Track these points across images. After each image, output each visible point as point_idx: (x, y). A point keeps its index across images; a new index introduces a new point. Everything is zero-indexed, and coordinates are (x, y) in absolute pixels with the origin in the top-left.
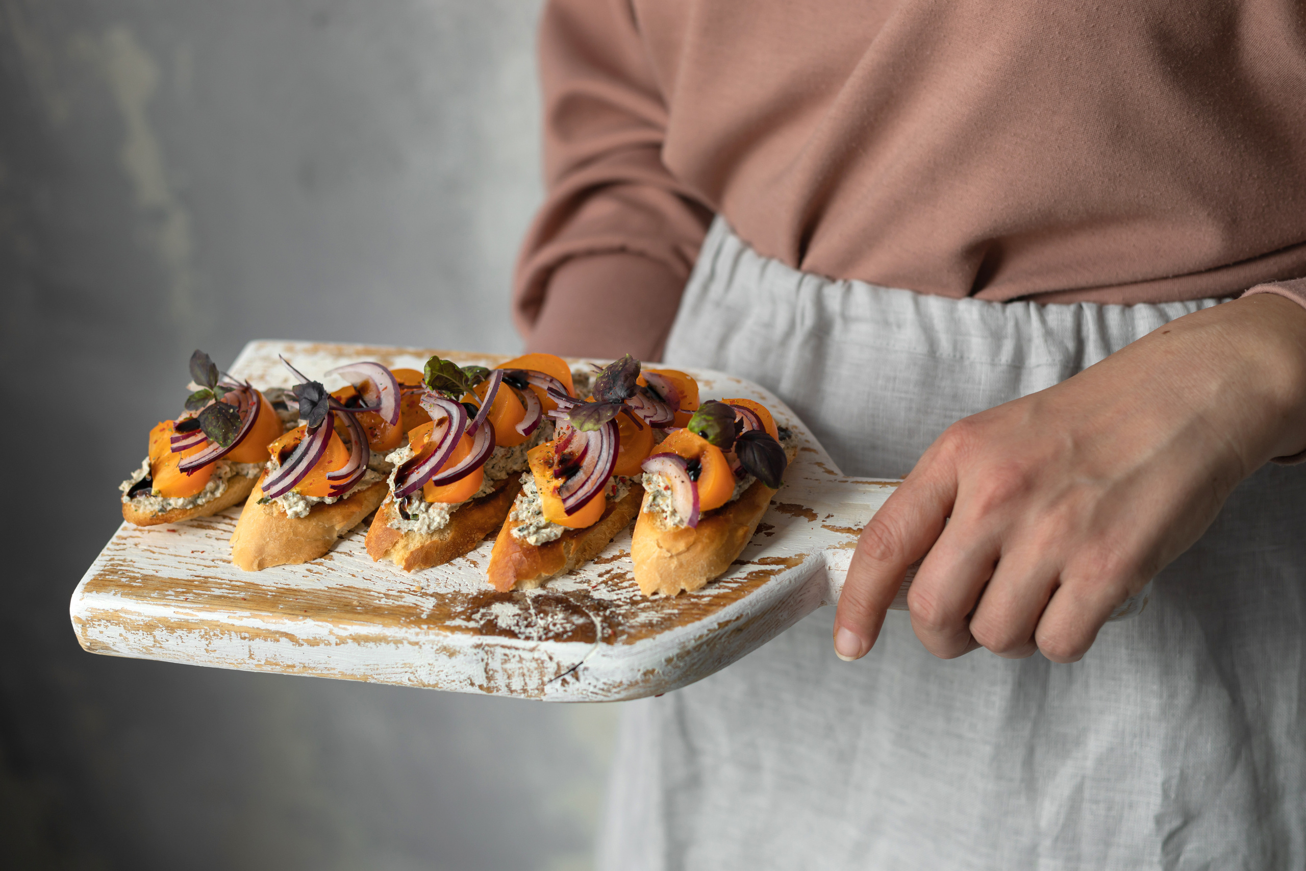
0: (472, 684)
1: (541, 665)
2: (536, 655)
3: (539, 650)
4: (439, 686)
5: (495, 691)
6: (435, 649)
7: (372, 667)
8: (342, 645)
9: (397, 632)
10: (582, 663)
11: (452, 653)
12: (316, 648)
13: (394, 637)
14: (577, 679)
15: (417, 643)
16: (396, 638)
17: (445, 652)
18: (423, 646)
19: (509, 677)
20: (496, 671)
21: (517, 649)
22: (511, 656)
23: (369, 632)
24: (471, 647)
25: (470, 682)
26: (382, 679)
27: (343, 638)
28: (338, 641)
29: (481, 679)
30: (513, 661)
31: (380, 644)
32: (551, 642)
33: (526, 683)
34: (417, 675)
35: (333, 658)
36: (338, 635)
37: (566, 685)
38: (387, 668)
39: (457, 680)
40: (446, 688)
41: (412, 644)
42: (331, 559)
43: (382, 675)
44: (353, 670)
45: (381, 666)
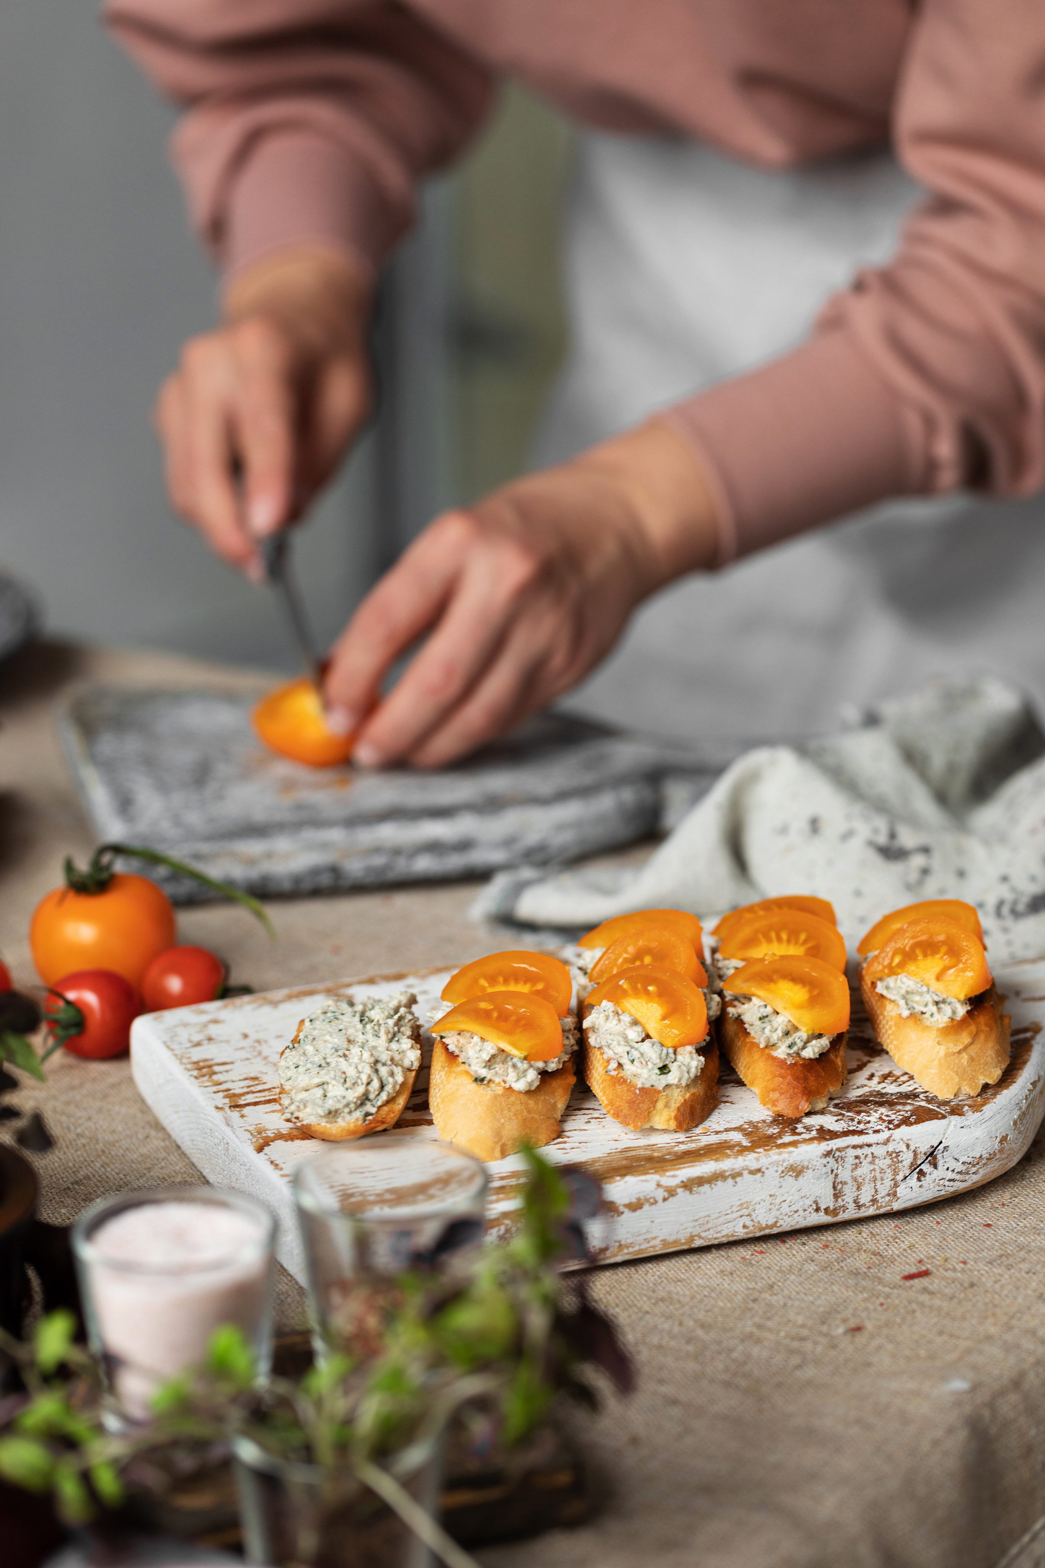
0: (817, 1210)
1: (895, 1160)
2: (890, 1147)
3: (894, 1140)
4: (778, 1225)
5: (841, 1213)
6: (780, 1172)
7: (701, 1221)
8: (671, 1199)
9: (734, 1164)
10: (941, 1142)
11: (797, 1171)
12: (638, 1212)
13: (733, 1170)
14: (935, 1167)
15: (759, 1170)
16: (735, 1171)
17: (791, 1173)
18: (766, 1171)
19: (858, 1189)
20: (846, 1183)
21: (869, 1146)
22: (862, 1157)
23: (703, 1171)
24: (821, 1158)
25: (815, 1208)
26: (710, 1237)
27: (673, 1188)
28: (666, 1195)
29: (828, 1200)
30: (865, 1163)
31: (715, 1185)
32: (903, 1127)
33: (876, 1191)
34: (754, 1217)
35: (656, 1221)
36: (667, 1187)
37: (923, 1179)
38: (719, 1217)
39: (800, 1209)
40: (787, 1224)
41: (753, 1172)
42: (568, 1137)
43: (711, 1230)
44: (678, 1233)
45: (713, 1217)
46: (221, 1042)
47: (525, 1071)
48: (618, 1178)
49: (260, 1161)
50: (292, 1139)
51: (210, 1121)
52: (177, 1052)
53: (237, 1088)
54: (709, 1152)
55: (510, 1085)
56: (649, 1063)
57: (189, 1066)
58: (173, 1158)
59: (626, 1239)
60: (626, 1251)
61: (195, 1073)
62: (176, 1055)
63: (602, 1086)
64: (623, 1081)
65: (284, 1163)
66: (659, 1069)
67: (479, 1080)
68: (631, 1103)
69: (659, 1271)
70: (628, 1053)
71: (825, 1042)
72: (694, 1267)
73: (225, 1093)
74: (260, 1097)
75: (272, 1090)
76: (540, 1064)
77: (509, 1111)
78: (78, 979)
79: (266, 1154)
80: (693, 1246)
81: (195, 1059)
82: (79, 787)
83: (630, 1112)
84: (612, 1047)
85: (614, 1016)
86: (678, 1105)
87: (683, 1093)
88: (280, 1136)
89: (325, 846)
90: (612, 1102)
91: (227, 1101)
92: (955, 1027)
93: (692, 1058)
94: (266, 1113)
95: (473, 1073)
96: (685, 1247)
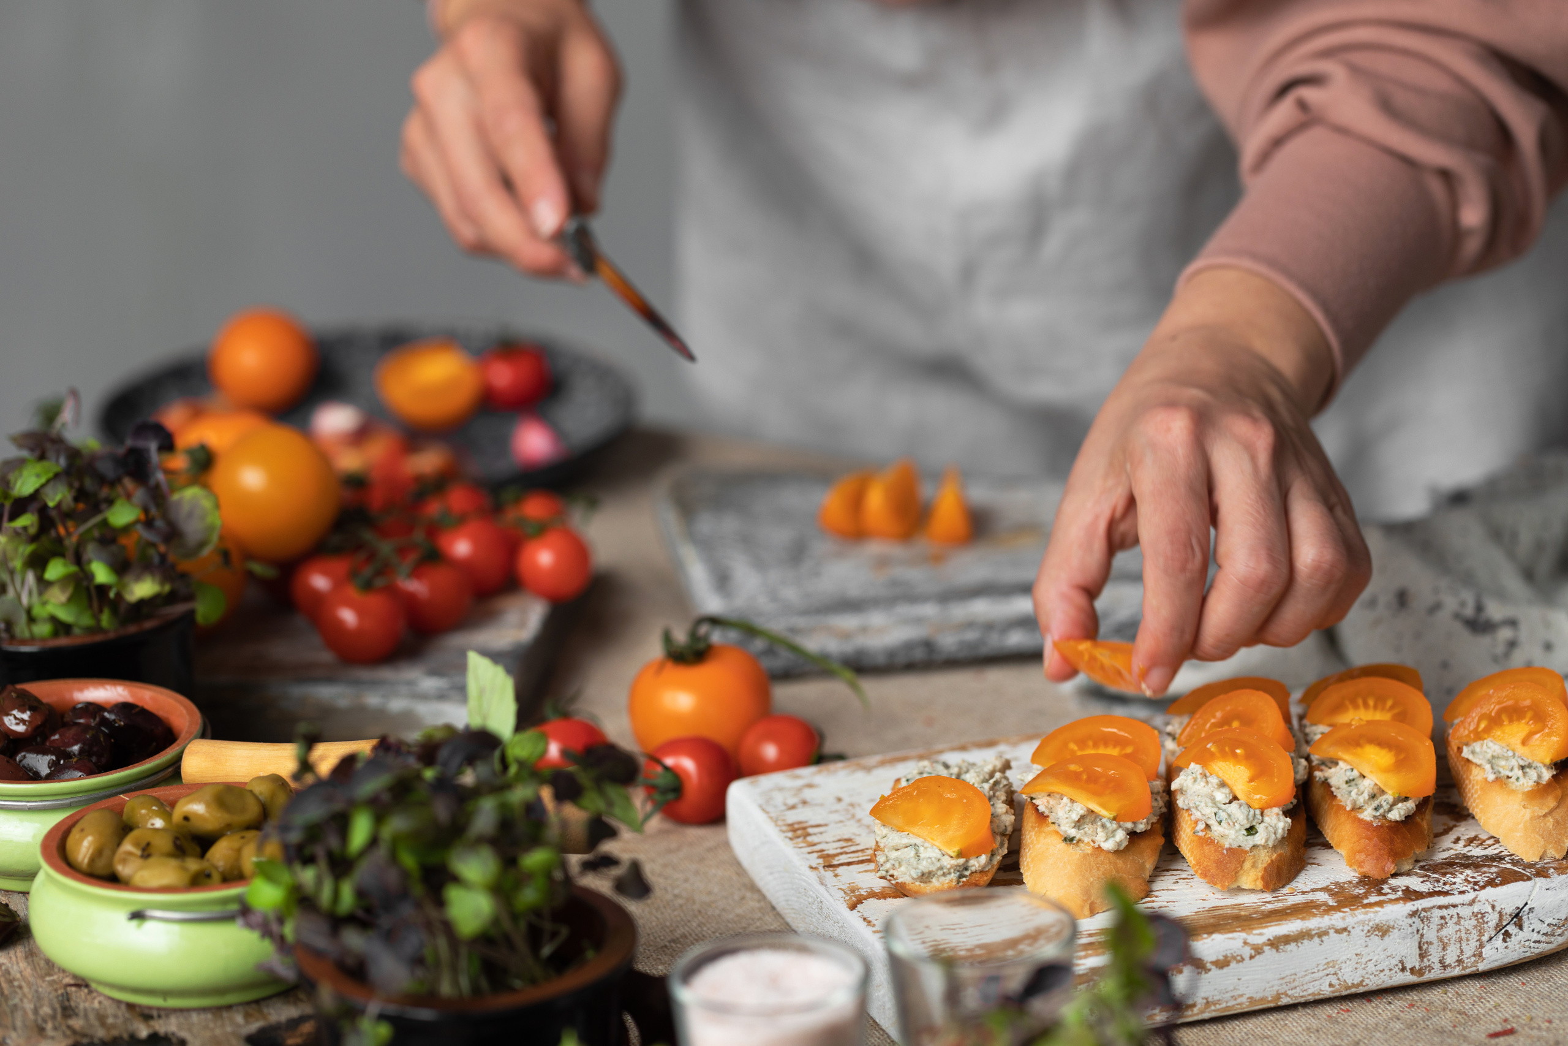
0: (1403, 969)
1: (1481, 920)
2: (1476, 908)
3: (1479, 901)
4: (1364, 984)
5: (1427, 972)
6: (1366, 931)
7: (1287, 980)
8: (1258, 957)
9: (1320, 922)
10: (1526, 904)
11: (1382, 930)
12: (1225, 970)
13: (1319, 928)
14: (1521, 928)
15: (1345, 929)
16: (1321, 930)
17: (1377, 933)
18: (1352, 930)
19: (1444, 949)
20: (1431, 943)
21: (1455, 906)
22: (1448, 917)
23: (1290, 930)
24: (1406, 918)
25: (1401, 967)
26: (1297, 995)
27: (1260, 946)
28: (1253, 952)
29: (1414, 960)
30: (1450, 923)
31: (1302, 943)
32: (1489, 889)
33: (1462, 951)
34: (1340, 976)
35: (1243, 979)
36: (1254, 945)
37: (1508, 940)
38: (1306, 975)
39: (1386, 969)
40: (1373, 984)
41: (1339, 931)
42: (1157, 897)
43: (1298, 988)
44: (1264, 990)
45: (1299, 975)
46: (816, 805)
47: (1114, 831)
48: (1205, 936)
49: (853, 919)
50: (885, 898)
51: (805, 881)
52: (773, 815)
53: (831, 849)
54: (1296, 911)
55: (1099, 845)
56: (1236, 824)
57: (784, 828)
58: (769, 918)
59: (1213, 996)
60: (1213, 1008)
61: (790, 834)
62: (771, 818)
63: (1190, 846)
64: (1210, 842)
65: (876, 920)
66: (1246, 829)
67: (1069, 840)
68: (1219, 864)
69: (1246, 1028)
70: (1215, 814)
71: (1411, 805)
72: (1281, 1024)
73: (820, 854)
74: (853, 857)
75: (866, 851)
76: (1129, 825)
77: (1098, 870)
78: (676, 746)
79: (858, 911)
80: (1279, 1003)
81: (790, 821)
82: (678, 566)
83: (1217, 872)
84: (1199, 808)
85: (1202, 778)
86: (1265, 865)
87: (1270, 854)
88: (873, 895)
89: (919, 621)
90: (1200, 863)
91: (821, 861)
92: (1540, 791)
93: (1279, 820)
94: (860, 872)
95: (1062, 833)
96: (1272, 1005)
